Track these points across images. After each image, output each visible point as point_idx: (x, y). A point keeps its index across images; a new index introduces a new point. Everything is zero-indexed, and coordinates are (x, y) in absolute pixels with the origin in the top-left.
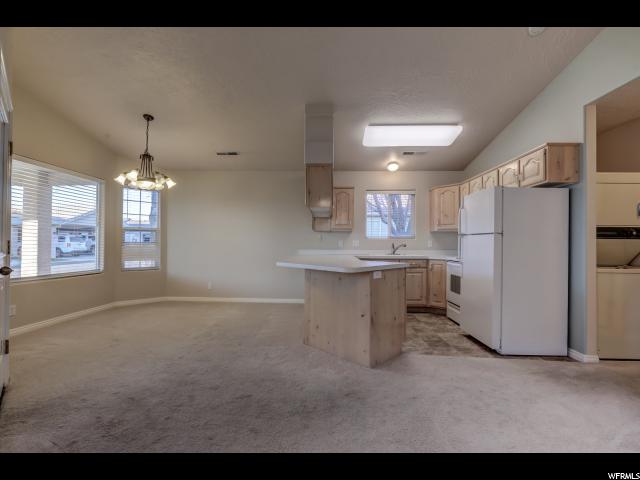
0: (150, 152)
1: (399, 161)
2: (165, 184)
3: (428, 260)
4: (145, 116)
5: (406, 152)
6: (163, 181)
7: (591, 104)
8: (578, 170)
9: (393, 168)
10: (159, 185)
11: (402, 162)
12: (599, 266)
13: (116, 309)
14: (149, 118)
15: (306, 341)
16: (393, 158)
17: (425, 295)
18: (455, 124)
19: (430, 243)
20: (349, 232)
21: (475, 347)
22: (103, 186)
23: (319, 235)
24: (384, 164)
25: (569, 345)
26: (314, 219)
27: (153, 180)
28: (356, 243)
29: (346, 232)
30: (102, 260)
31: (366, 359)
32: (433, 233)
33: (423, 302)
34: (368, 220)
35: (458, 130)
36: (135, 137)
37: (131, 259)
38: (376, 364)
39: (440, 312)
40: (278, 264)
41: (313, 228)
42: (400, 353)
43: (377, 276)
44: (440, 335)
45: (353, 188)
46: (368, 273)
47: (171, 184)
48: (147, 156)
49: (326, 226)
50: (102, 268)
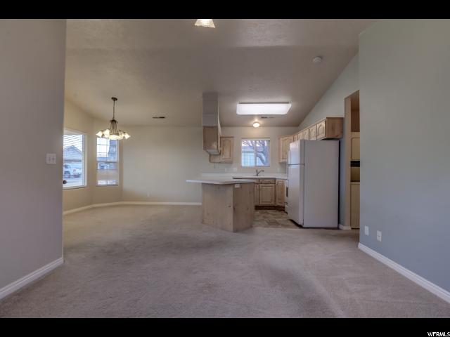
0: (115, 119)
1: (259, 121)
2: (124, 137)
3: (275, 179)
4: (112, 98)
5: (263, 117)
6: (123, 135)
7: (348, 97)
8: (342, 132)
9: (256, 125)
10: (120, 137)
11: (262, 122)
12: (352, 181)
13: (94, 208)
14: (115, 99)
15: (203, 222)
16: (256, 120)
17: (273, 199)
18: (288, 103)
19: (279, 169)
20: (231, 163)
21: (293, 224)
22: (86, 137)
23: (212, 165)
24: (251, 123)
25: (339, 222)
26: (210, 155)
27: (118, 134)
28: (235, 169)
29: (230, 162)
30: (86, 180)
31: (231, 228)
32: (280, 163)
33: (273, 203)
34: (243, 154)
35: (289, 106)
36: (107, 109)
37: (102, 179)
38: (236, 230)
39: (281, 209)
40: (187, 181)
41: (210, 161)
42: (251, 227)
43: (237, 186)
44: (277, 220)
45: (232, 137)
46: (233, 185)
47: (127, 136)
48: (114, 121)
49: (218, 159)
50: (86, 184)
